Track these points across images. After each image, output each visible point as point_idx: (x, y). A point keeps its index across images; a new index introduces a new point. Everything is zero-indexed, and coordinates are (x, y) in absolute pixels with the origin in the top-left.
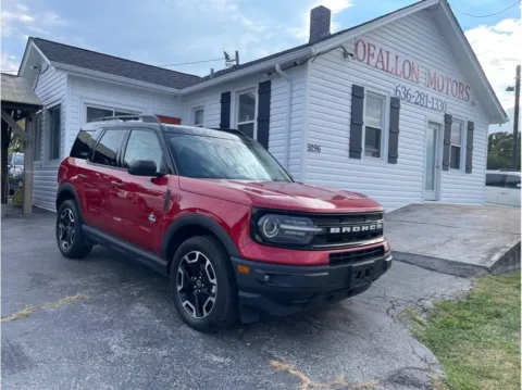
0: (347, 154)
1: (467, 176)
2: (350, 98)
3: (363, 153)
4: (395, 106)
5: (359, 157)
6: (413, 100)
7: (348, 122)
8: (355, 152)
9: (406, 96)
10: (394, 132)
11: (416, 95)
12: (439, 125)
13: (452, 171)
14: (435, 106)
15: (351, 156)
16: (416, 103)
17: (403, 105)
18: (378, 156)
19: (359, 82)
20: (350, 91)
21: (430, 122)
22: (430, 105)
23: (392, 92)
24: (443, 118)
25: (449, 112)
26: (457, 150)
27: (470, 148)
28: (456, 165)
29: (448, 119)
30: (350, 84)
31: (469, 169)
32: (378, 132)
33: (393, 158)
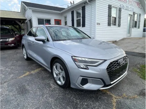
0: (107, 25)
1: (139, 29)
2: (108, 8)
3: (111, 25)
4: (120, 10)
5: (110, 26)
6: (125, 8)
7: (108, 16)
8: (109, 24)
9: (123, 7)
10: (120, 18)
11: (126, 7)
12: (131, 15)
13: (135, 28)
14: (131, 10)
15: (108, 26)
16: (126, 9)
17: (122, 10)
18: (115, 25)
19: (110, 4)
20: (108, 6)
21: (129, 15)
22: (129, 10)
23: (119, 6)
24: (133, 13)
25: (134, 11)
26: (136, 22)
27: (139, 21)
28: (136, 27)
29: (134, 13)
30: (108, 4)
31: (139, 27)
32: (115, 18)
33: (119, 25)
